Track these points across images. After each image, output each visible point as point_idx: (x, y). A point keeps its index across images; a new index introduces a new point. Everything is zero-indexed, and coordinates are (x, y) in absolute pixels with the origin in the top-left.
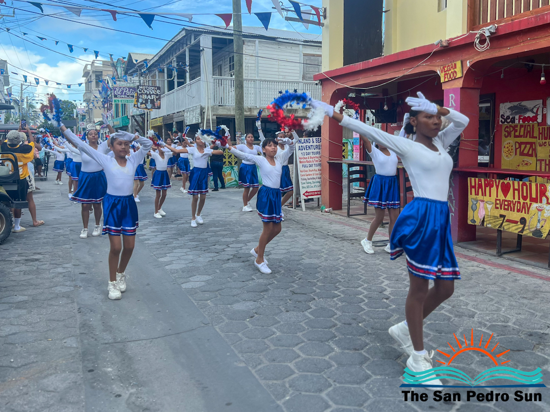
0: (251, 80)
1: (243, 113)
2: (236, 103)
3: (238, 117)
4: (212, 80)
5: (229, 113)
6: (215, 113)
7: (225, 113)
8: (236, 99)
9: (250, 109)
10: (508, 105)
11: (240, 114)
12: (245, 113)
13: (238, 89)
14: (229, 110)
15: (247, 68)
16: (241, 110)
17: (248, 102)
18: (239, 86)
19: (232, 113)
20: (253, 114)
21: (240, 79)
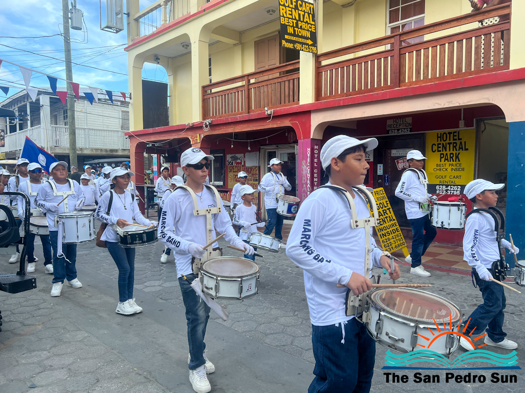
0: (82, 129)
1: (76, 152)
2: (70, 145)
3: (72, 155)
4: (50, 128)
5: (64, 152)
6: (53, 152)
7: (61, 152)
8: (70, 142)
9: (81, 149)
10: (230, 155)
11: (74, 153)
12: (77, 152)
13: (72, 135)
14: (65, 149)
15: (78, 119)
16: (74, 150)
17: (80, 143)
18: (73, 133)
19: (67, 152)
20: (83, 152)
21: (73, 128)
